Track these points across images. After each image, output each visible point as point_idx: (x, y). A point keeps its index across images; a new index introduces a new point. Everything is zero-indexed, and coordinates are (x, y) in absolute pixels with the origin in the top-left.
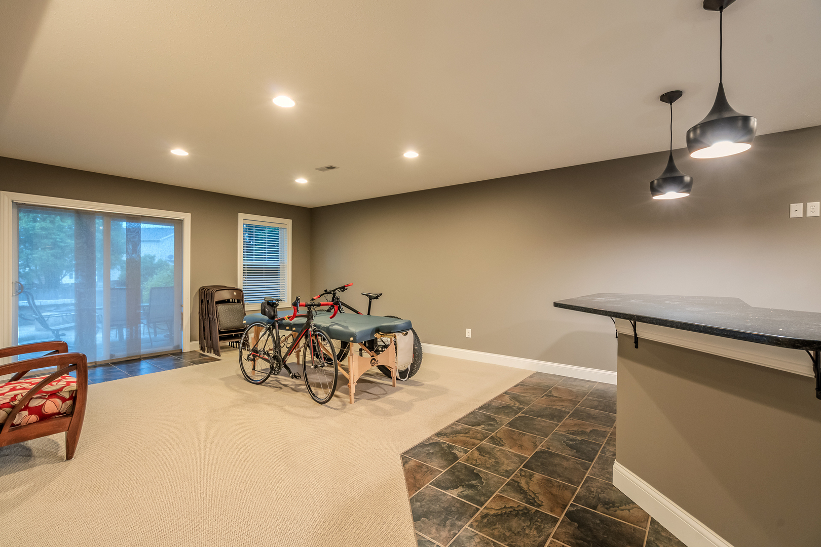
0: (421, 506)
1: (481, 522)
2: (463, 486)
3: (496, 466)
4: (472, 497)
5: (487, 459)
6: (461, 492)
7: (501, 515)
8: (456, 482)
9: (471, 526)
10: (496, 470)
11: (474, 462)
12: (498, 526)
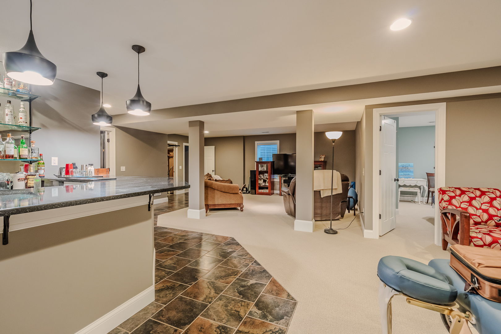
0: (265, 275)
1: (237, 273)
2: (248, 286)
4: (242, 281)
6: (248, 283)
7: (228, 276)
8: (252, 288)
9: (242, 271)
11: (243, 304)
12: (230, 273)
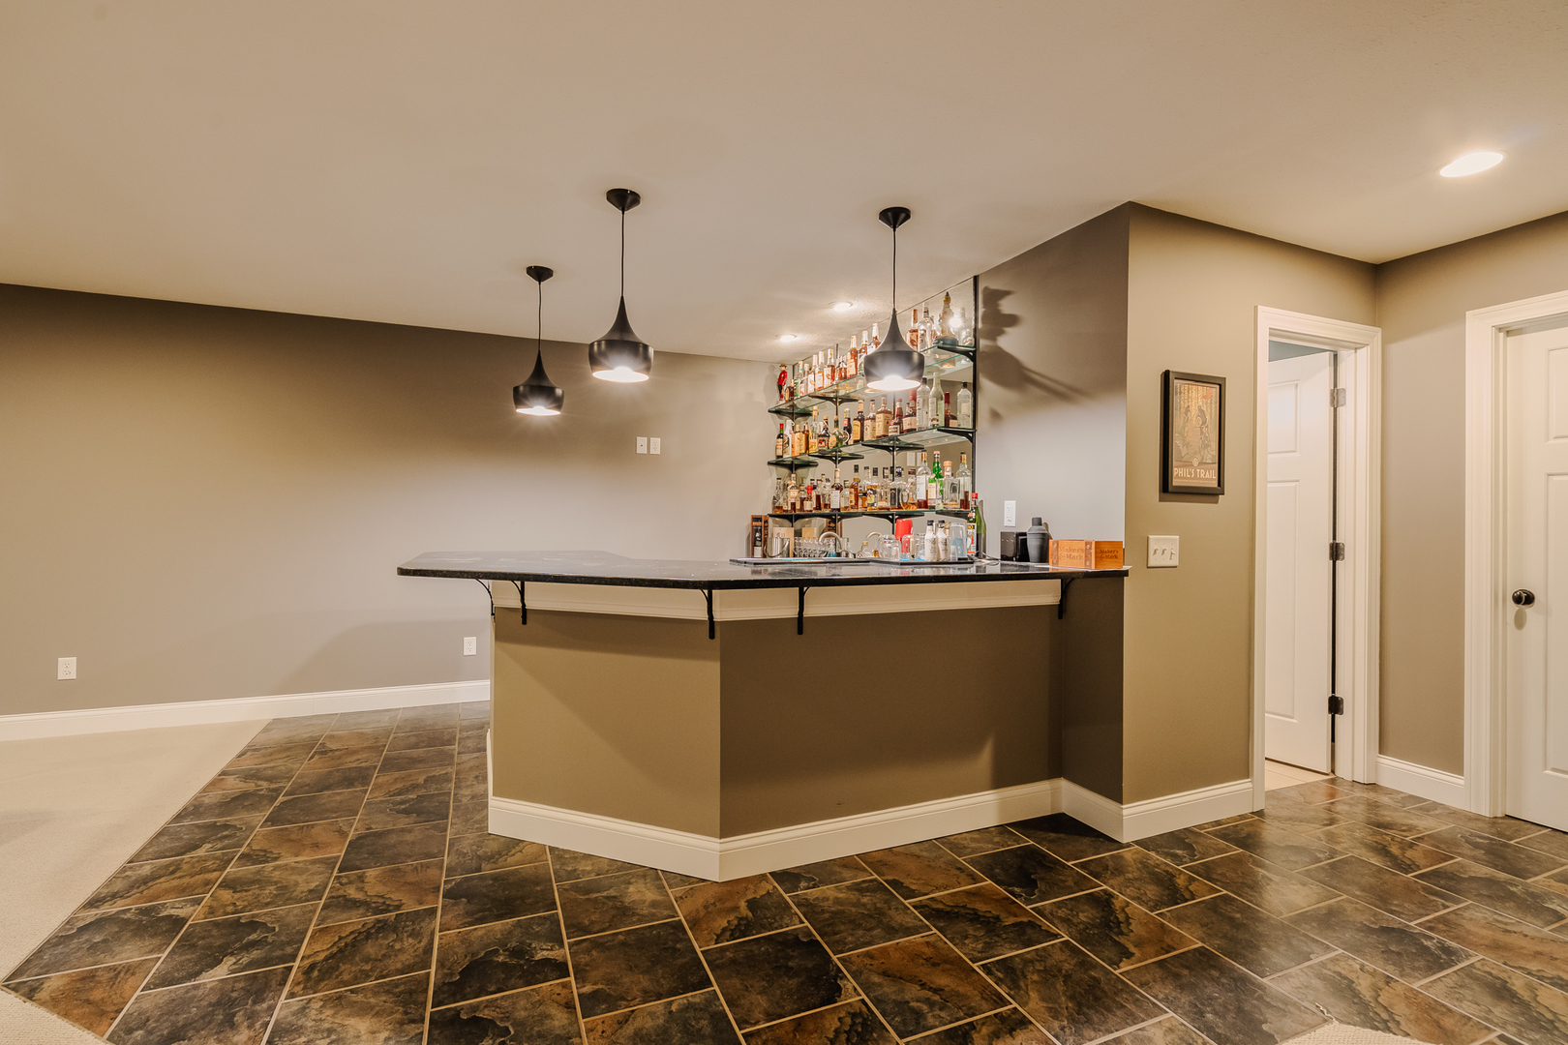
0: (150, 1033)
1: (308, 979)
2: (232, 954)
3: (284, 894)
4: (265, 958)
5: (257, 892)
6: (234, 964)
7: (341, 951)
8: (209, 956)
9: (292, 995)
10: (288, 900)
11: (230, 909)
12: (343, 967)
